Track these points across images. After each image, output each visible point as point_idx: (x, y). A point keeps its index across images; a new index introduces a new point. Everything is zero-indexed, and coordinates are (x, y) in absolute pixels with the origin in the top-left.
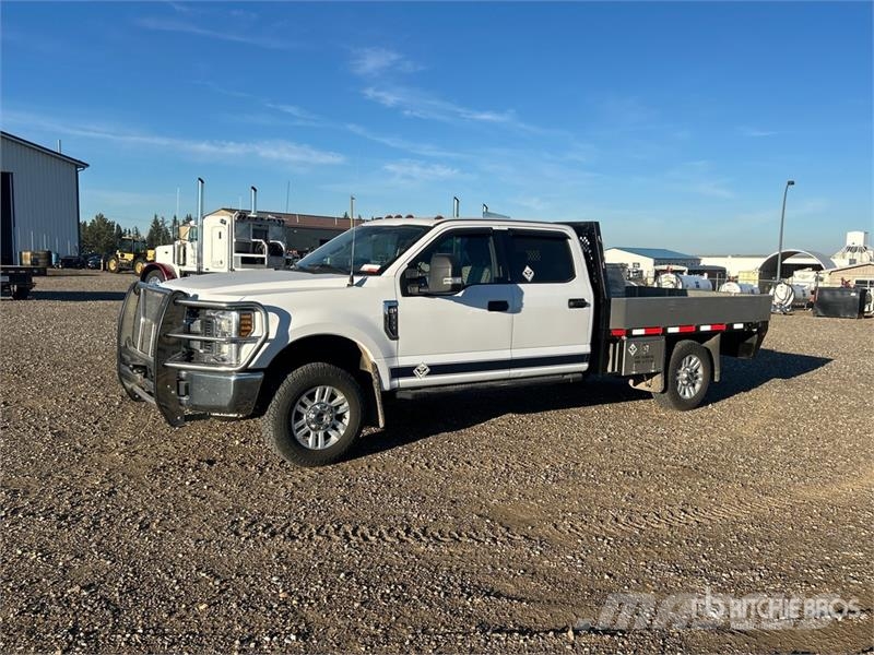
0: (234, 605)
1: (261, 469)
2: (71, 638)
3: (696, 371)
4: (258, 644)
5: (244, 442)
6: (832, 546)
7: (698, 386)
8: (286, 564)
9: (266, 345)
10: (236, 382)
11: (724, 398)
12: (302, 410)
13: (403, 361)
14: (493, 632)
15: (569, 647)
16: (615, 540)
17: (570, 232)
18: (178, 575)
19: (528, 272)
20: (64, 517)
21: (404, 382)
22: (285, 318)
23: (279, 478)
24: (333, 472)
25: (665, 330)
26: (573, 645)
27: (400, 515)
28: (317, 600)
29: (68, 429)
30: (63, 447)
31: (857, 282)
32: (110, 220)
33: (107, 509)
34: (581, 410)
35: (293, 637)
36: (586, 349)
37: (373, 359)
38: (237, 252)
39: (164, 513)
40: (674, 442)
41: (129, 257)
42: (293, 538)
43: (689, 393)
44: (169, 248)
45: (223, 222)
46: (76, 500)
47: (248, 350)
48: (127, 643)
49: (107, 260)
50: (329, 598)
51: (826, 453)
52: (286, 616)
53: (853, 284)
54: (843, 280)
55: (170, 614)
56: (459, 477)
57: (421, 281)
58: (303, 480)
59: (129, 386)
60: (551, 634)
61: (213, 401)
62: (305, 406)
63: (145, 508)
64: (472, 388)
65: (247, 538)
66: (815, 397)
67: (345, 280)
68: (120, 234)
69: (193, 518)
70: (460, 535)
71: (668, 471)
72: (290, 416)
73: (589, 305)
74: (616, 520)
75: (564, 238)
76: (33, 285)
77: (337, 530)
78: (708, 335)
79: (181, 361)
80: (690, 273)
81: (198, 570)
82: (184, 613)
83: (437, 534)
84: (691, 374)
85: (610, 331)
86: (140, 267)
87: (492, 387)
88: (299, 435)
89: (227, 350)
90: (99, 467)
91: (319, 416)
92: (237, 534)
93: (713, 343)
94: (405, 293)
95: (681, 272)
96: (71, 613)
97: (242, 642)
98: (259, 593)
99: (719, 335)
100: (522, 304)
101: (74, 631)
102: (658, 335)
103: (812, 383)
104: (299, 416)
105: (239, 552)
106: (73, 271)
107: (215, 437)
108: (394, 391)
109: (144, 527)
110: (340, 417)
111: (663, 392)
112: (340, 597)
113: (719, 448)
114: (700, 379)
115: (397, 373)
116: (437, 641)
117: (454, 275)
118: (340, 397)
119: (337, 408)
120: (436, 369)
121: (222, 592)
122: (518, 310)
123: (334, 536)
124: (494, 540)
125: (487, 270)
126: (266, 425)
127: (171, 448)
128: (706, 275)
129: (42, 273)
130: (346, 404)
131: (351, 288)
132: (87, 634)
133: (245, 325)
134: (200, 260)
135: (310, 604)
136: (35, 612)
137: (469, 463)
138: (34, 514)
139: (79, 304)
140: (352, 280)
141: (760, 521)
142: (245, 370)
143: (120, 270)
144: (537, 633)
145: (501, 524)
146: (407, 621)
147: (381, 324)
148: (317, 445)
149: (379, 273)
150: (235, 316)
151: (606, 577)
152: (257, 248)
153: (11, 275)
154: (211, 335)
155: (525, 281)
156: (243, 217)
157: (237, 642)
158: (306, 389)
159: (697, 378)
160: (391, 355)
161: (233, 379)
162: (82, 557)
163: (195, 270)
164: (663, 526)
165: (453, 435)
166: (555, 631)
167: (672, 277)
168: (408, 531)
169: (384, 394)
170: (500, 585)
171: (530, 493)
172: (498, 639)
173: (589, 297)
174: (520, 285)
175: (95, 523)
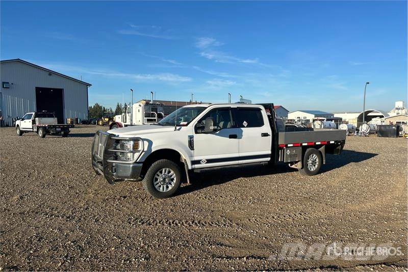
0: (124, 248)
1: (143, 199)
2: (65, 259)
3: (315, 160)
4: (130, 261)
5: (138, 190)
6: (355, 227)
7: (316, 166)
8: (146, 234)
9: (143, 153)
10: (132, 167)
11: (328, 171)
12: (158, 177)
13: (196, 158)
14: (217, 258)
15: (243, 263)
16: (271, 225)
17: (262, 107)
18: (106, 237)
19: (245, 123)
20: (69, 217)
21: (197, 166)
22: (150, 143)
23: (149, 203)
24: (169, 201)
25: (301, 144)
26: (245, 263)
27: (191, 216)
28: (154, 246)
29: (75, 185)
30: (72, 192)
31: (397, 122)
32: (100, 105)
33: (84, 214)
34: (270, 176)
35: (143, 259)
36: (269, 152)
37: (184, 158)
38: (145, 117)
39: (105, 216)
40: (304, 188)
41: (107, 120)
42: (150, 224)
43: (313, 169)
44: (120, 116)
45: (140, 106)
46: (73, 211)
47: (137, 155)
48: (84, 261)
49: (98, 121)
50: (159, 246)
51: (364, 192)
52: (142, 252)
53: (394, 123)
54: (390, 122)
55: (101, 251)
56: (217, 202)
57: (203, 128)
58: (158, 203)
59: (96, 169)
60: (238, 258)
61: (125, 174)
62: (159, 176)
63: (98, 214)
64: (224, 168)
65: (133, 225)
66: (366, 170)
67: (173, 128)
68: (105, 110)
69: (115, 218)
70: (212, 223)
71: (298, 199)
72: (153, 180)
73: (270, 135)
74: (273, 218)
75: (259, 110)
76: (70, 131)
77: (167, 222)
78: (320, 146)
79: (114, 160)
80: (327, 120)
81: (114, 236)
82: (106, 251)
83: (204, 223)
84: (313, 161)
85: (279, 145)
86: (111, 123)
87: (231, 168)
88: (156, 187)
89: (129, 155)
90: (84, 199)
91: (164, 179)
92: (130, 223)
93: (322, 149)
94: (196, 133)
95: (323, 120)
96: (66, 250)
97: (125, 261)
98: (134, 244)
99: (324, 146)
100: (242, 136)
101: (66, 257)
102: (298, 146)
103: (367, 164)
104: (157, 179)
105: (130, 229)
106: (86, 125)
107: (128, 188)
108: (193, 170)
109: (97, 221)
110: (172, 180)
111: (302, 168)
112: (163, 245)
113: (321, 190)
114: (317, 163)
115: (194, 163)
116: (195, 261)
117: (214, 126)
118: (172, 172)
119: (171, 176)
120: (209, 161)
121: (121, 243)
122: (241, 138)
123: (165, 224)
124: (225, 225)
125: (229, 123)
126: (144, 183)
127: (111, 192)
128: (333, 121)
129: (73, 127)
130: (175, 175)
131: (175, 131)
132: (71, 258)
133: (136, 146)
134: (131, 120)
135: (152, 248)
136: (54, 250)
137: (221, 197)
138: (58, 217)
139: (86, 138)
140: (176, 128)
141: (329, 218)
142: (136, 162)
143: (103, 125)
144: (233, 258)
145: (229, 219)
146: (186, 254)
147: (187, 144)
148: (164, 190)
149: (187, 125)
150: (132, 143)
151: (264, 238)
152: (153, 115)
153: (61, 128)
154: (124, 150)
155: (244, 127)
156: (147, 104)
157: (123, 261)
158: (159, 169)
159: (316, 163)
160: (191, 156)
161: (131, 166)
162: (73, 231)
163: (130, 124)
164: (291, 220)
165: (217, 186)
166: (239, 258)
167: (319, 122)
168: (193, 222)
169: (189, 171)
170: (223, 241)
171: (242, 207)
172: (218, 260)
173: (270, 132)
174: (242, 128)
175: (79, 219)
